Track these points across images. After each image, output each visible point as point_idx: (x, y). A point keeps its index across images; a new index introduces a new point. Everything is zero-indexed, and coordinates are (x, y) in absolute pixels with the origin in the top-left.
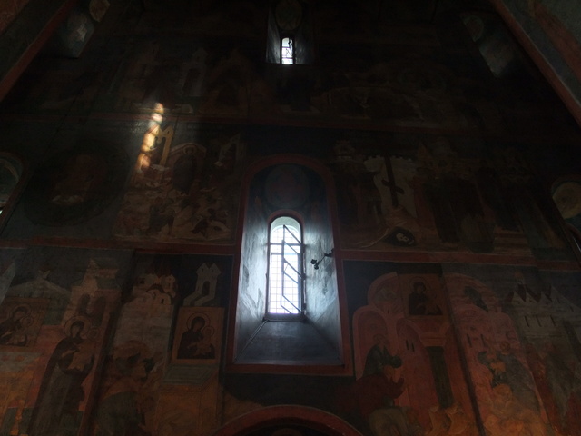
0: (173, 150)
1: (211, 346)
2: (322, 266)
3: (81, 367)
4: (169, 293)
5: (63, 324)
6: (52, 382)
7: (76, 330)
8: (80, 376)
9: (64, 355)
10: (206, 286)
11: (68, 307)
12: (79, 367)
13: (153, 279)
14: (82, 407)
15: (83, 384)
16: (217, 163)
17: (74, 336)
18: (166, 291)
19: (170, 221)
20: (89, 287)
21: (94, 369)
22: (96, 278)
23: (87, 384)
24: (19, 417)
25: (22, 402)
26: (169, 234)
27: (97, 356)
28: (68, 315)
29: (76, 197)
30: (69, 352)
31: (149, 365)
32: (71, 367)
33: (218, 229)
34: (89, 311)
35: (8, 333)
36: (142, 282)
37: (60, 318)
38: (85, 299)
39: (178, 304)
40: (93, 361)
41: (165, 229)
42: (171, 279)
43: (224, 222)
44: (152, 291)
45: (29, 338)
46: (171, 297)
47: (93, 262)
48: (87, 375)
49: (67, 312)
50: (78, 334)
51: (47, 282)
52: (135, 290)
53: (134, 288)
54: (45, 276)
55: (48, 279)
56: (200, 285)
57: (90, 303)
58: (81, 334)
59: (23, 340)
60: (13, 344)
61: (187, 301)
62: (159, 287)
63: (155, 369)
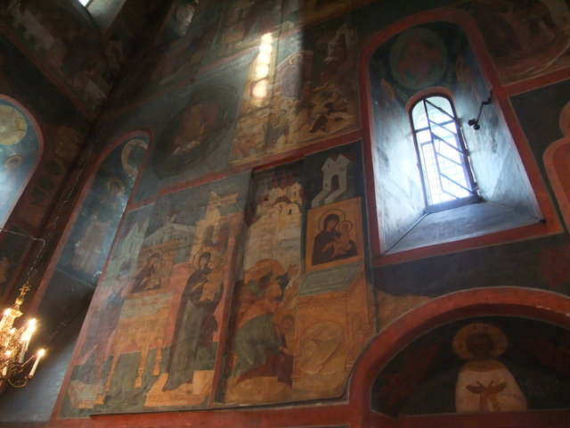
0: (278, 66)
1: (351, 242)
2: (484, 123)
3: (211, 298)
4: (295, 202)
5: (191, 259)
6: (185, 317)
7: (204, 261)
8: (211, 306)
9: (194, 289)
10: (335, 180)
11: (195, 241)
12: (209, 298)
13: (277, 192)
14: (216, 337)
15: (215, 314)
16: (327, 59)
17: (202, 268)
18: (292, 200)
19: (286, 131)
20: (213, 218)
21: (224, 296)
22: (218, 207)
23: (219, 313)
24: (159, 358)
25: (160, 341)
26: (286, 142)
27: (226, 283)
28: (195, 250)
29: (193, 142)
30: (199, 284)
31: (284, 281)
32: (202, 299)
33: (339, 119)
34: (214, 240)
35: (145, 280)
36: (266, 199)
37: (188, 255)
38: (210, 230)
39: (306, 208)
40: (222, 288)
41: (282, 139)
42: (296, 188)
43: (345, 111)
44: (278, 205)
45: (162, 279)
46: (298, 204)
47: (214, 194)
48: (218, 303)
49: (194, 247)
50: (206, 265)
51: (174, 225)
52: (259, 209)
53: (258, 207)
54: (173, 219)
55: (175, 222)
56: (327, 181)
57: (214, 233)
58: (209, 264)
59: (157, 283)
60: (149, 289)
61: (315, 202)
62: (285, 199)
63: (290, 284)
